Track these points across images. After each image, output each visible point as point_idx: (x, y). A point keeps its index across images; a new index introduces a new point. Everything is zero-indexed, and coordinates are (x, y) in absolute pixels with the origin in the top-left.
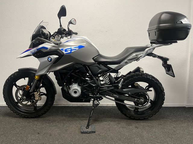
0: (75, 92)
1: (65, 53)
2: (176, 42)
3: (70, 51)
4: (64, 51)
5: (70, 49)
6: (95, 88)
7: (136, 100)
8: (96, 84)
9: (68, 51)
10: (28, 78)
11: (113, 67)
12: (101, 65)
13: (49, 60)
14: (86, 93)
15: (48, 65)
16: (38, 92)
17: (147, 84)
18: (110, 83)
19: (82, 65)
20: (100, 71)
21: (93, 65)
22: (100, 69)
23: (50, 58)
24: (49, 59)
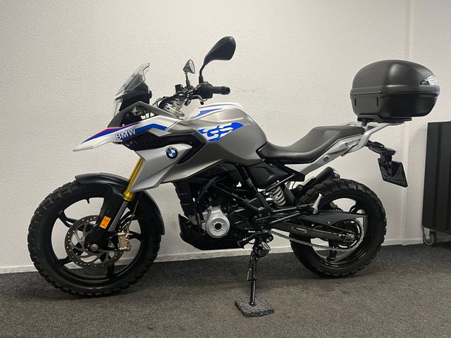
0: (218, 227)
1: (208, 138)
2: (411, 120)
3: (216, 136)
4: (205, 135)
5: (217, 131)
6: (260, 215)
7: (340, 235)
8: (263, 206)
9: (213, 135)
10: (103, 199)
11: (298, 168)
12: (271, 165)
13: (171, 155)
14: (239, 227)
15: (167, 167)
16: (125, 231)
17: (353, 203)
18: (284, 203)
19: (235, 164)
20: (271, 176)
21: (257, 166)
22: (271, 173)
23: (173, 151)
24: (171, 152)
